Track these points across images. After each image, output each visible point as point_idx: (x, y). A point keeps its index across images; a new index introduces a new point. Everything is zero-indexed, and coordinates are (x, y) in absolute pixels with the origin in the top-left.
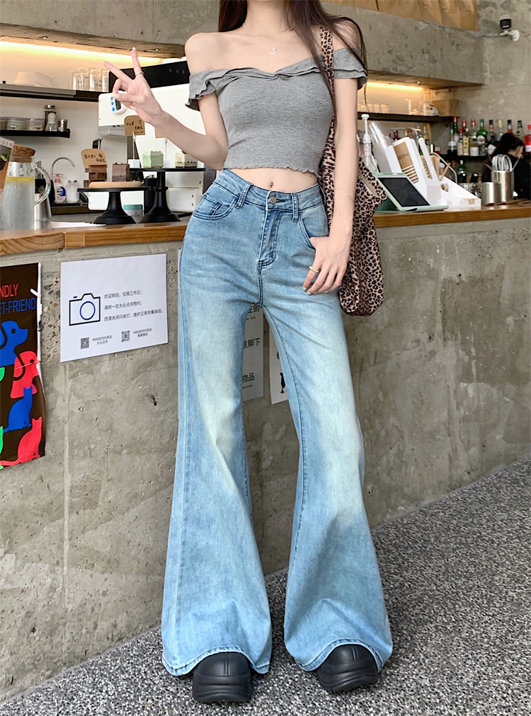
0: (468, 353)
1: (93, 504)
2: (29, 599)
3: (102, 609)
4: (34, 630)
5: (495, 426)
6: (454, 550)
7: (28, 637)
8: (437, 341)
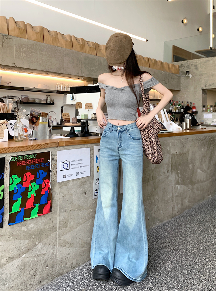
0: (178, 176)
1: (65, 226)
2: (46, 257)
3: (68, 259)
4: (47, 266)
5: (185, 198)
6: (174, 237)
7: (45, 269)
8: (170, 173)
